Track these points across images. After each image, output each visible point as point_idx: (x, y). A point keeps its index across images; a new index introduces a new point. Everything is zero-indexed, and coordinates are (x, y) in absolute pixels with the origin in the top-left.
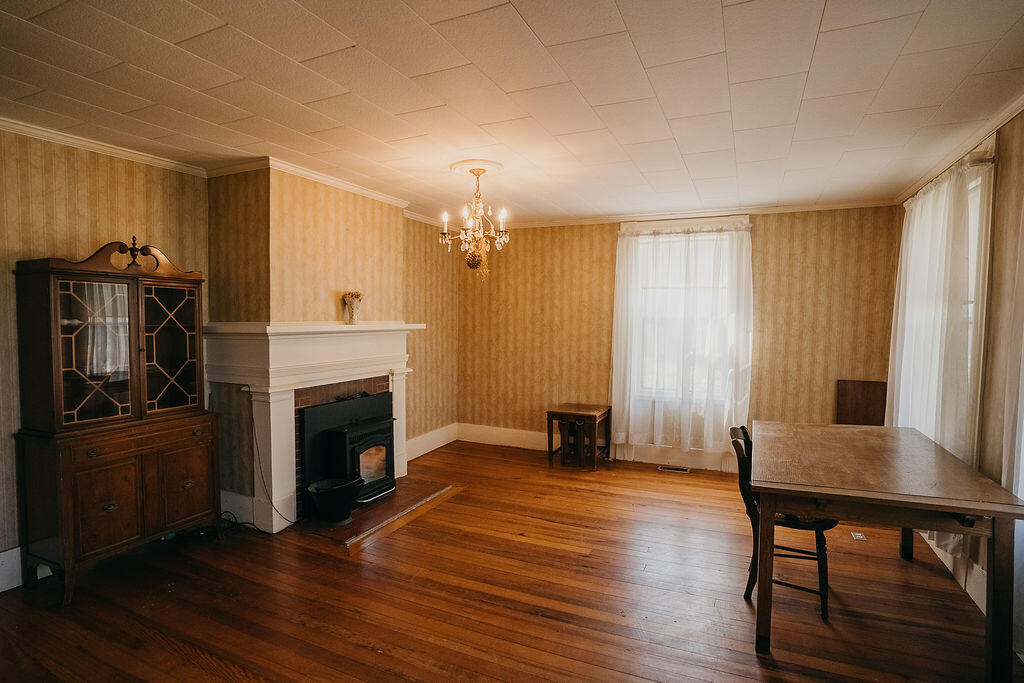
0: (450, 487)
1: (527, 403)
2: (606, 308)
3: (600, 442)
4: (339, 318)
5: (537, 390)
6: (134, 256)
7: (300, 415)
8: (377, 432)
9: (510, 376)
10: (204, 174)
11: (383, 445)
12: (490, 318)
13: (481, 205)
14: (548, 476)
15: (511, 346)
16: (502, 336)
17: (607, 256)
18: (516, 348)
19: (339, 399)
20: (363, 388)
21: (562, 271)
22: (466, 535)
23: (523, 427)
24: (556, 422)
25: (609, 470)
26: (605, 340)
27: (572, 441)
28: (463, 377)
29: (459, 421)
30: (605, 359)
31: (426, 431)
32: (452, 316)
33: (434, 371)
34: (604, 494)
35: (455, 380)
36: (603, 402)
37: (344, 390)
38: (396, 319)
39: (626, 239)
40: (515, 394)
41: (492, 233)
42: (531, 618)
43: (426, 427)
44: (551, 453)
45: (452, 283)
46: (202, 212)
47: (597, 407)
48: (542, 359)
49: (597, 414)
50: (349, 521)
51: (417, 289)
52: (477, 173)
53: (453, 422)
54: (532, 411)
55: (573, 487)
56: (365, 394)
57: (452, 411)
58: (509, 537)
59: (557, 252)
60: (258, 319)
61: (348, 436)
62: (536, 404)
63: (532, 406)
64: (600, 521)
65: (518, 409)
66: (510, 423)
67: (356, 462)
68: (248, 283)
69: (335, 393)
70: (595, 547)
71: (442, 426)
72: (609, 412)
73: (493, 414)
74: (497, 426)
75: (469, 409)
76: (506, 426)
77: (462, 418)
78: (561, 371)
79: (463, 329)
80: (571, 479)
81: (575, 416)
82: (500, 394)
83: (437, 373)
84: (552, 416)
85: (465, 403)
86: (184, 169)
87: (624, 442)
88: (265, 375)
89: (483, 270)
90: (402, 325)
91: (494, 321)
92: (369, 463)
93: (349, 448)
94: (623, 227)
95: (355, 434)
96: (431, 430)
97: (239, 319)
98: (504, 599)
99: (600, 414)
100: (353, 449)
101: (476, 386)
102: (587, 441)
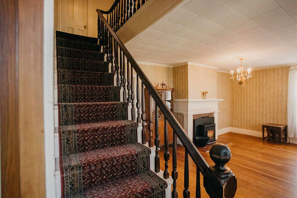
0: (231, 143)
1: (254, 123)
2: (284, 94)
3: (283, 136)
4: (202, 98)
5: (258, 119)
6: (163, 86)
7: (194, 120)
8: (211, 127)
9: (248, 114)
10: (172, 67)
11: (213, 130)
12: (241, 98)
13: (243, 68)
14: (263, 144)
15: (248, 106)
16: (245, 103)
17: (285, 77)
18: (250, 106)
19: (202, 118)
20: (207, 115)
21: (267, 83)
22: (238, 155)
23: (253, 130)
24: (265, 129)
25: (287, 145)
26: (284, 104)
27: (271, 135)
28: (232, 114)
29: (231, 126)
30: (284, 110)
31: (222, 128)
32: (229, 97)
33: (224, 112)
34: (286, 152)
35: (230, 115)
36: (284, 123)
37: (203, 116)
38: (215, 98)
39: (293, 71)
40: (250, 120)
41: (246, 75)
42: (263, 177)
43: (222, 127)
44: (264, 138)
45: (229, 88)
46: (172, 75)
47: (281, 125)
48: (259, 109)
49: (282, 127)
50: (205, 147)
51: (220, 90)
52: (241, 59)
53: (229, 127)
54: (256, 125)
55: (273, 148)
56: (208, 117)
57: (229, 124)
58: (252, 157)
59: (265, 77)
60: (185, 98)
61: (205, 127)
62: (257, 123)
63: (256, 123)
64: (284, 159)
65: (251, 124)
66: (248, 128)
67: (207, 133)
68: (183, 90)
69: (201, 116)
70: (283, 165)
71: (226, 127)
72: (286, 127)
73: (242, 125)
74: (244, 129)
75: (234, 123)
76: (247, 129)
77: (232, 126)
78: (267, 113)
79: (233, 100)
80: (272, 146)
81: (272, 127)
82: (245, 119)
83: (225, 113)
84: (264, 127)
85: (233, 121)
86: (169, 66)
87: (293, 137)
88: (187, 111)
89: (244, 84)
90: (217, 100)
91: (243, 98)
92: (210, 134)
93: (205, 129)
94: (291, 68)
95: (206, 127)
96: (223, 128)
97: (180, 98)
98: (254, 171)
99: (283, 127)
100: (206, 130)
101: (237, 117)
102: (277, 136)
